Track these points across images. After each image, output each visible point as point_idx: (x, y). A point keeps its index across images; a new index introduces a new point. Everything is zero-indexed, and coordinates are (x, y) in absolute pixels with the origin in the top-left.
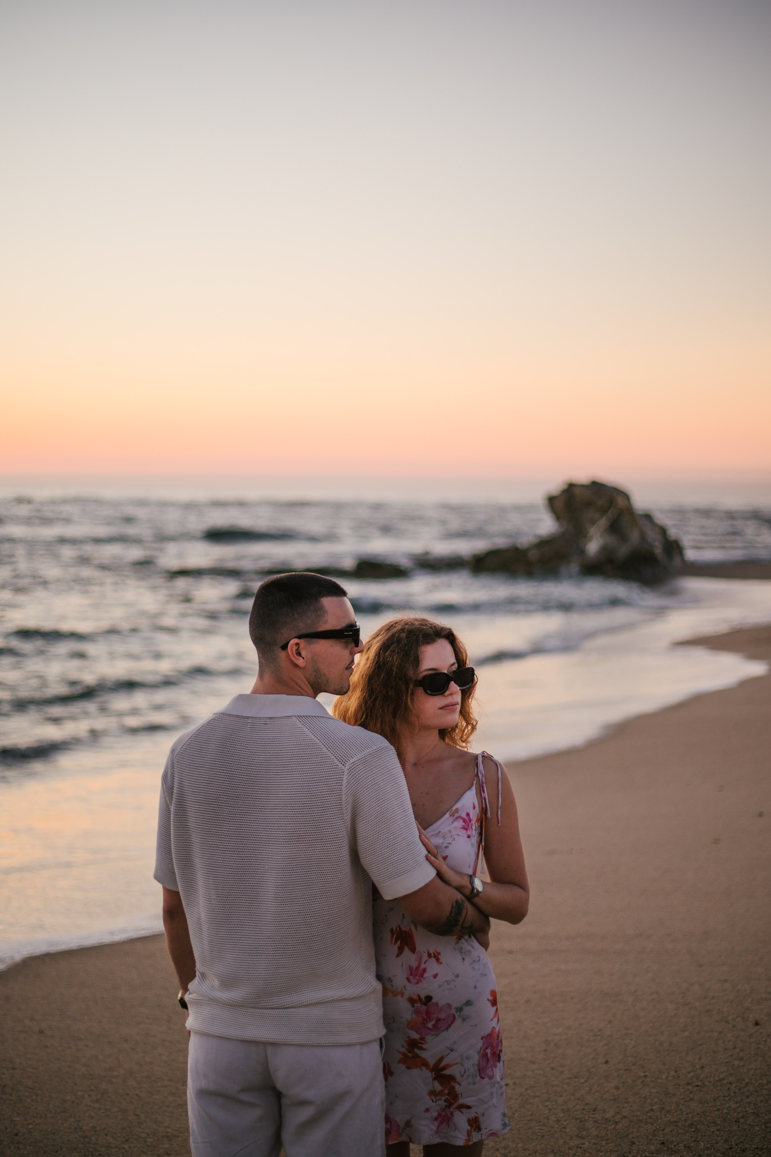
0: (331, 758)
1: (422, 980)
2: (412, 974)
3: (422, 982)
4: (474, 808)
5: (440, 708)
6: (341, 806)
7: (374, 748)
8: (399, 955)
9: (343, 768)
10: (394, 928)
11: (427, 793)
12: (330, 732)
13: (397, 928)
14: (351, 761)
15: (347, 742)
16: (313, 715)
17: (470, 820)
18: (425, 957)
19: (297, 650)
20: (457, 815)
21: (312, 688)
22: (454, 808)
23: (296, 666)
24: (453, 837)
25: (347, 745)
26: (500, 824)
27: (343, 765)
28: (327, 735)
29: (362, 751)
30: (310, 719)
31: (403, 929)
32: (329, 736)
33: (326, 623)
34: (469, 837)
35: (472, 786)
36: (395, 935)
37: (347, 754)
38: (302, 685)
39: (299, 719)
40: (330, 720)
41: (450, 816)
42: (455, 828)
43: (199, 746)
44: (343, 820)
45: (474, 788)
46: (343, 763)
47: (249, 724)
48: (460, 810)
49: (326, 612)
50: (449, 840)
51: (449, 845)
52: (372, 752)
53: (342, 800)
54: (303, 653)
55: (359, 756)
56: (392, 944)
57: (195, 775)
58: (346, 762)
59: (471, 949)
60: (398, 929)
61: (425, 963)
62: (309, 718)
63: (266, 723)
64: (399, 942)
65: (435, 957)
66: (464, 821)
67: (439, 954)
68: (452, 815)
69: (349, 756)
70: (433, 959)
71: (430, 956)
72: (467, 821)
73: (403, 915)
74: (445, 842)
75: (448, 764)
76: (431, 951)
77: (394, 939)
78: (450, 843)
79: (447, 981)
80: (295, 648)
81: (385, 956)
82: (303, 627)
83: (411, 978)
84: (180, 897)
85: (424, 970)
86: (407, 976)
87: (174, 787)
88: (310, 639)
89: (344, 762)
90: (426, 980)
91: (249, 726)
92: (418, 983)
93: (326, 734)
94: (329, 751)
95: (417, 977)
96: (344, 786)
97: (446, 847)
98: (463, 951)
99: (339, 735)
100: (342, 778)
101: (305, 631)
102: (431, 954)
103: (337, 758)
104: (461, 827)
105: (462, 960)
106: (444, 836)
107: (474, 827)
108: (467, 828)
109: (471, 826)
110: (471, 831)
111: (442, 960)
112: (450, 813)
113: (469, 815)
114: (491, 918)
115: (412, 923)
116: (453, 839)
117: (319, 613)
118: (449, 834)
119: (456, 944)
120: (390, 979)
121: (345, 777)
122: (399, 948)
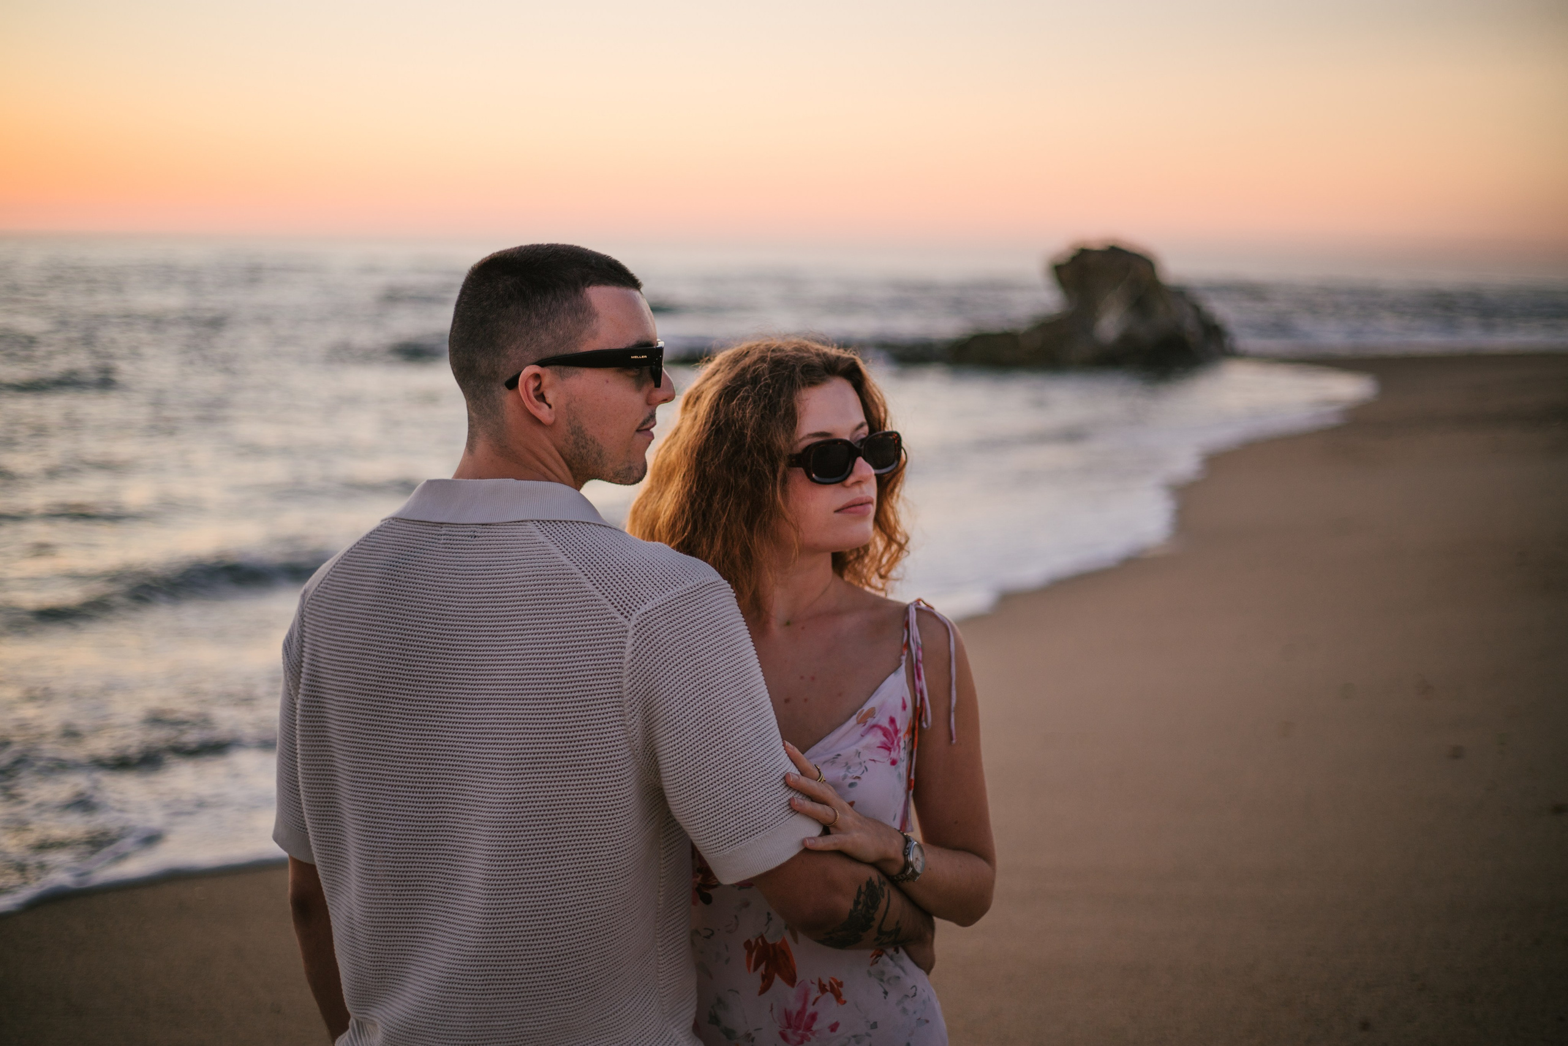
0: (600, 602)
1: (810, 1036)
2: (789, 1026)
3: (809, 1040)
4: (904, 707)
5: (838, 510)
6: (620, 699)
7: (689, 586)
8: (763, 990)
9: (626, 622)
10: (753, 941)
11: (813, 678)
12: (601, 553)
13: (757, 940)
14: (643, 610)
15: (634, 572)
16: (569, 519)
17: (896, 731)
18: (815, 993)
19: (537, 389)
20: (871, 722)
21: (571, 468)
22: (866, 708)
23: (537, 422)
24: (863, 765)
25: (634, 578)
26: (954, 741)
27: (626, 617)
28: (595, 558)
29: (664, 589)
30: (562, 526)
31: (770, 941)
32: (598, 560)
33: (594, 335)
34: (894, 763)
35: (900, 665)
36: (754, 954)
37: (634, 597)
38: (549, 461)
39: (540, 526)
40: (603, 529)
41: (858, 723)
42: (867, 748)
43: (348, 581)
44: (623, 727)
45: (903, 667)
46: (626, 614)
47: (443, 537)
48: (877, 712)
49: (596, 315)
50: (856, 771)
51: (857, 781)
52: (684, 593)
53: (622, 687)
54: (550, 396)
55: (658, 600)
56: (749, 970)
57: (338, 638)
58: (631, 612)
59: (902, 974)
60: (760, 941)
61: (814, 1003)
62: (559, 524)
63: (476, 534)
64: (762, 968)
65: (833, 990)
66: (886, 733)
67: (840, 985)
68: (862, 721)
69: (637, 599)
70: (829, 994)
71: (822, 989)
72: (890, 734)
73: (769, 914)
74: (850, 775)
75: (850, 623)
76: (826, 981)
77: (753, 958)
78: (859, 778)
79: (855, 1036)
80: (532, 384)
81: (737, 992)
82: (548, 342)
83: (789, 1032)
84: (318, 875)
85: (813, 1017)
86: (781, 1029)
87: (302, 661)
88: (562, 368)
89: (628, 612)
90: (817, 1035)
91: (442, 542)
92: (801, 1042)
93: (592, 555)
94: (597, 588)
95: (800, 1032)
96: (627, 659)
97: (851, 785)
98: (885, 979)
99: (618, 557)
100: (624, 643)
101: (551, 353)
102: (825, 986)
103: (613, 604)
104: (879, 745)
105: (884, 995)
106: (847, 764)
107: (902, 744)
108: (889, 745)
109: (898, 743)
110: (897, 751)
111: (844, 998)
112: (857, 718)
113: (892, 721)
114: (935, 918)
115: (786, 928)
116: (863, 768)
117: (581, 316)
118: (857, 760)
119: (872, 965)
120: (748, 1035)
121: (630, 642)
122: (764, 977)
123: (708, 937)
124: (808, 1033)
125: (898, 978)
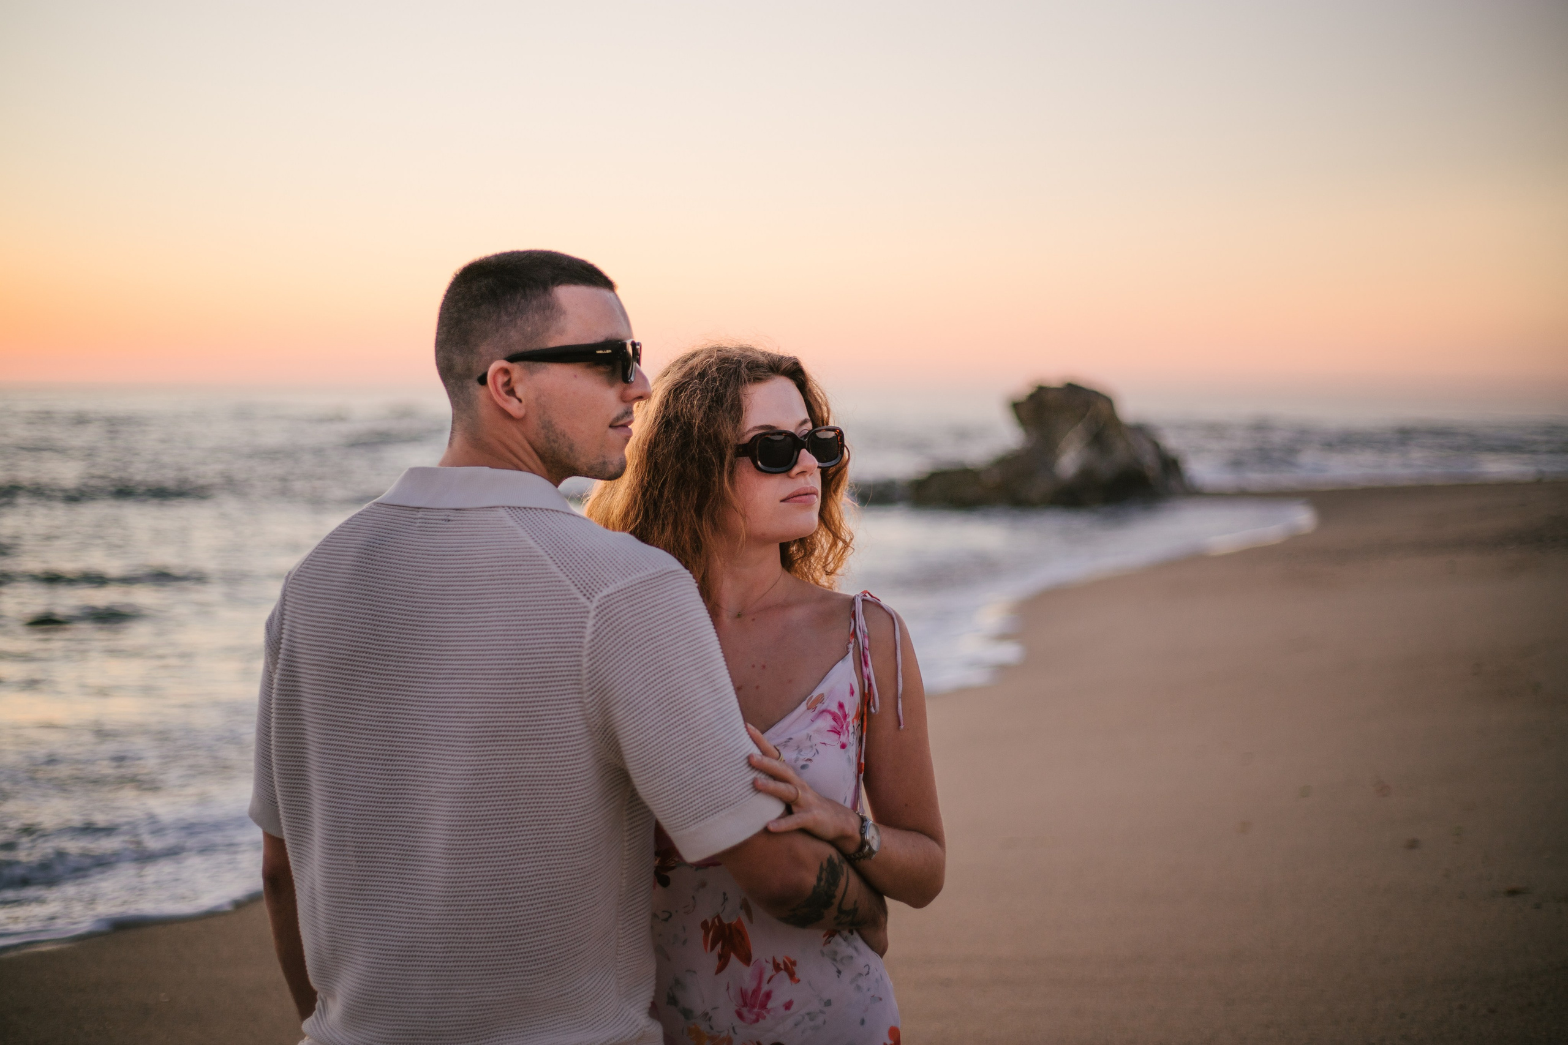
0: (564, 584)
1: (765, 1014)
2: (745, 1005)
3: (764, 1018)
4: (852, 693)
5: (783, 501)
7: (651, 572)
8: (720, 969)
9: (589, 604)
11: (764, 667)
12: (568, 538)
13: (713, 922)
14: (605, 593)
15: (599, 557)
16: (538, 506)
17: (845, 716)
18: (769, 971)
19: (507, 383)
20: (820, 707)
22: (815, 694)
23: (506, 414)
24: (814, 748)
25: (598, 562)
26: (902, 727)
27: (588, 598)
28: (561, 542)
29: (626, 574)
30: (531, 513)
31: (726, 921)
32: (564, 545)
33: (561, 332)
34: (843, 746)
35: (848, 653)
36: (711, 934)
37: (597, 580)
38: (521, 453)
39: (511, 512)
40: (571, 518)
41: (808, 709)
42: (818, 731)
45: (850, 655)
46: (588, 595)
47: (419, 520)
48: (825, 697)
49: (563, 313)
50: (807, 754)
51: (808, 763)
52: (646, 578)
53: (581, 665)
54: (520, 391)
55: (621, 584)
56: (706, 949)
58: (593, 593)
59: (855, 954)
60: (716, 920)
61: (769, 982)
62: (530, 511)
63: (449, 518)
64: (719, 947)
65: (787, 969)
66: (835, 718)
67: (794, 963)
68: (812, 707)
69: (600, 582)
70: (783, 974)
71: (777, 967)
72: (839, 718)
73: (725, 894)
74: (801, 757)
75: (800, 614)
76: (780, 960)
77: (710, 938)
78: (810, 760)
79: (808, 1014)
80: (501, 379)
81: (694, 972)
82: (517, 341)
83: (745, 1011)
84: (285, 848)
85: (768, 995)
86: (737, 1008)
87: (281, 638)
88: (531, 363)
89: (591, 594)
90: (772, 1013)
91: (417, 525)
92: (757, 1020)
93: (559, 540)
94: (562, 570)
95: (756, 1010)
96: (588, 639)
97: (803, 767)
98: (838, 958)
99: (584, 543)
100: (585, 623)
101: (520, 348)
102: (779, 964)
103: (576, 585)
104: (829, 729)
105: (837, 974)
106: (798, 747)
107: (851, 729)
108: (839, 729)
109: (847, 727)
110: (846, 735)
111: (798, 975)
112: (807, 704)
113: (841, 706)
114: (887, 900)
115: (741, 908)
116: (815, 751)
117: (548, 313)
118: (808, 743)
119: (824, 945)
120: (706, 1014)
121: (590, 623)
122: (720, 957)
123: (666, 920)
124: (764, 1012)
125: (851, 957)
